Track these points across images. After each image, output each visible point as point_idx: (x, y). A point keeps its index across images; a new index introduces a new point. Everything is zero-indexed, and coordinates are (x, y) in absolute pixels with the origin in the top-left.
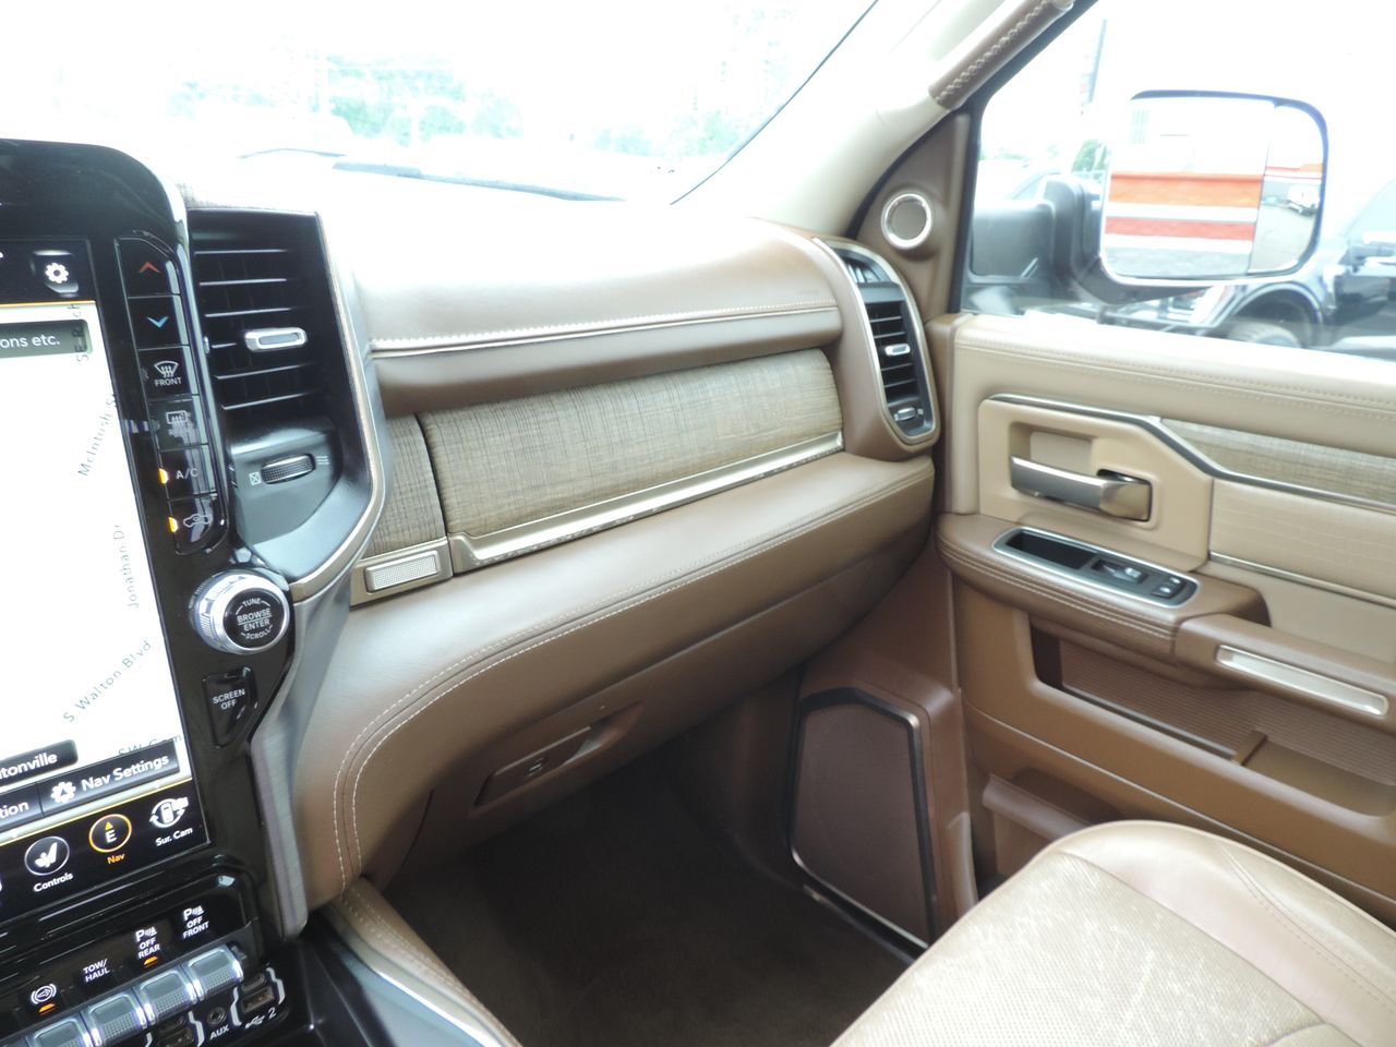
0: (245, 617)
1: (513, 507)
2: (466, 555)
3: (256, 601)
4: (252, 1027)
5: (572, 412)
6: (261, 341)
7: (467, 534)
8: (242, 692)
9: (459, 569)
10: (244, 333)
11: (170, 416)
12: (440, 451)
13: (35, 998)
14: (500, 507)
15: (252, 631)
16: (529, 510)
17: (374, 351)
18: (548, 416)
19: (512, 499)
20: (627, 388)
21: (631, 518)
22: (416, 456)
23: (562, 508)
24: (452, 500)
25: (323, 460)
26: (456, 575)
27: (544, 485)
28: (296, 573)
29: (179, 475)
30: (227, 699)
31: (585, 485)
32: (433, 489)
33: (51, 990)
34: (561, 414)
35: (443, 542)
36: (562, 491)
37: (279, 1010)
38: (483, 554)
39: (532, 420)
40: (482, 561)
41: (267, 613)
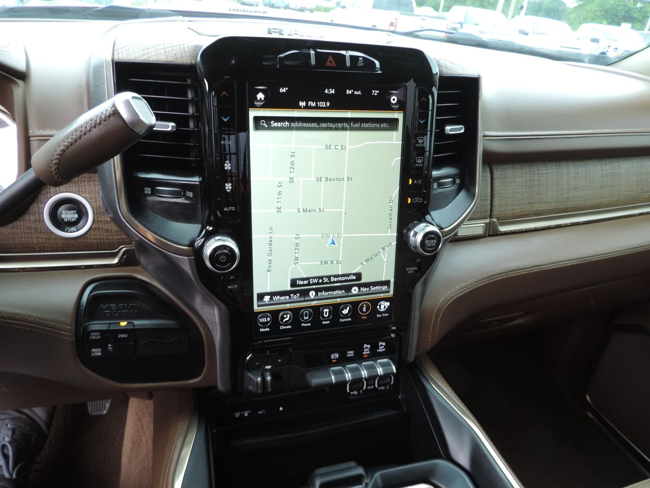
0: (428, 241)
1: (520, 210)
2: (496, 229)
3: (433, 236)
4: (381, 389)
5: (555, 171)
6: (451, 130)
7: (498, 219)
8: (416, 268)
9: (491, 233)
10: (445, 126)
11: (418, 159)
12: (496, 181)
13: (332, 356)
14: (514, 210)
15: (429, 247)
16: (526, 213)
17: (484, 136)
18: (544, 172)
19: (520, 207)
20: (582, 163)
21: (569, 224)
22: (486, 182)
23: (540, 214)
24: (496, 203)
25: (458, 181)
26: (490, 236)
27: (535, 203)
28: (443, 226)
29: (415, 182)
30: (411, 270)
31: (553, 206)
32: (489, 198)
33: (337, 355)
34: (550, 171)
35: (487, 221)
36: (542, 207)
37: (390, 386)
38: (503, 229)
39: (537, 172)
40: (501, 232)
41: (435, 241)
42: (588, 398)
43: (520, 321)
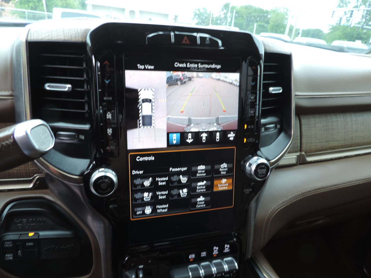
0: (260, 170)
1: (320, 146)
2: (305, 160)
3: (263, 166)
4: (226, 277)
5: (342, 119)
6: (273, 90)
7: (306, 152)
8: (251, 190)
9: (301, 162)
10: (269, 88)
11: (250, 110)
12: (303, 126)
13: (190, 257)
14: (316, 146)
15: (261, 175)
16: (324, 148)
17: (296, 95)
18: (335, 120)
19: (320, 144)
20: (360, 114)
21: (354, 156)
23: (334, 149)
24: (304, 141)
25: (278, 126)
26: (300, 164)
27: (330, 141)
28: (270, 158)
29: (249, 127)
30: (247, 191)
31: (342, 143)
32: (299, 138)
33: (193, 256)
34: (339, 119)
35: (298, 154)
36: (335, 144)
37: (233, 274)
38: (309, 159)
39: (330, 120)
40: (308, 161)
41: (265, 170)
42: (365, 270)
43: (321, 222)
